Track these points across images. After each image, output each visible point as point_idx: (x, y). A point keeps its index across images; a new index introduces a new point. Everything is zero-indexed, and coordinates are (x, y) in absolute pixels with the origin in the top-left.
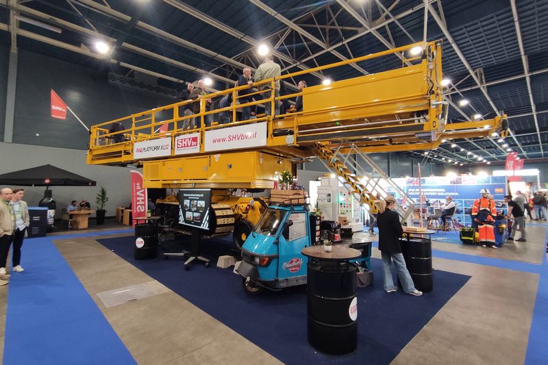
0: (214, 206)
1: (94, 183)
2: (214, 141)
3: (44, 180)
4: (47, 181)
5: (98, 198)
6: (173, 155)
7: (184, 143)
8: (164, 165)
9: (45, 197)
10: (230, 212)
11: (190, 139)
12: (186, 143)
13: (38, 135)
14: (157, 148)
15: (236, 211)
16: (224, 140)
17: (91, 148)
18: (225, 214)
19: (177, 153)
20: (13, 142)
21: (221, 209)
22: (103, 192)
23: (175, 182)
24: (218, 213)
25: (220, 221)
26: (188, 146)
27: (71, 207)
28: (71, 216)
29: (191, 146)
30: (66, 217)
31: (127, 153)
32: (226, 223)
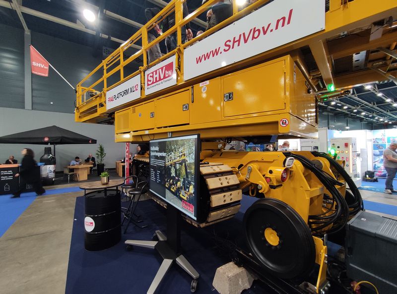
0: (204, 170)
1: (94, 142)
2: (199, 60)
3: (44, 138)
4: (46, 139)
5: (97, 154)
6: (143, 97)
7: (155, 76)
8: (134, 111)
9: (45, 154)
10: (233, 180)
11: (162, 68)
12: (158, 76)
13: (52, 103)
14: (126, 92)
15: (243, 178)
16: (216, 52)
17: (77, 106)
18: (225, 184)
19: (148, 91)
20: (32, 109)
21: (216, 175)
22: (102, 149)
23: (147, 132)
24: (213, 183)
25: (217, 200)
26: (160, 79)
27: (73, 162)
28: (72, 170)
29: (165, 77)
30: (66, 171)
31: (101, 105)
32: (228, 201)
